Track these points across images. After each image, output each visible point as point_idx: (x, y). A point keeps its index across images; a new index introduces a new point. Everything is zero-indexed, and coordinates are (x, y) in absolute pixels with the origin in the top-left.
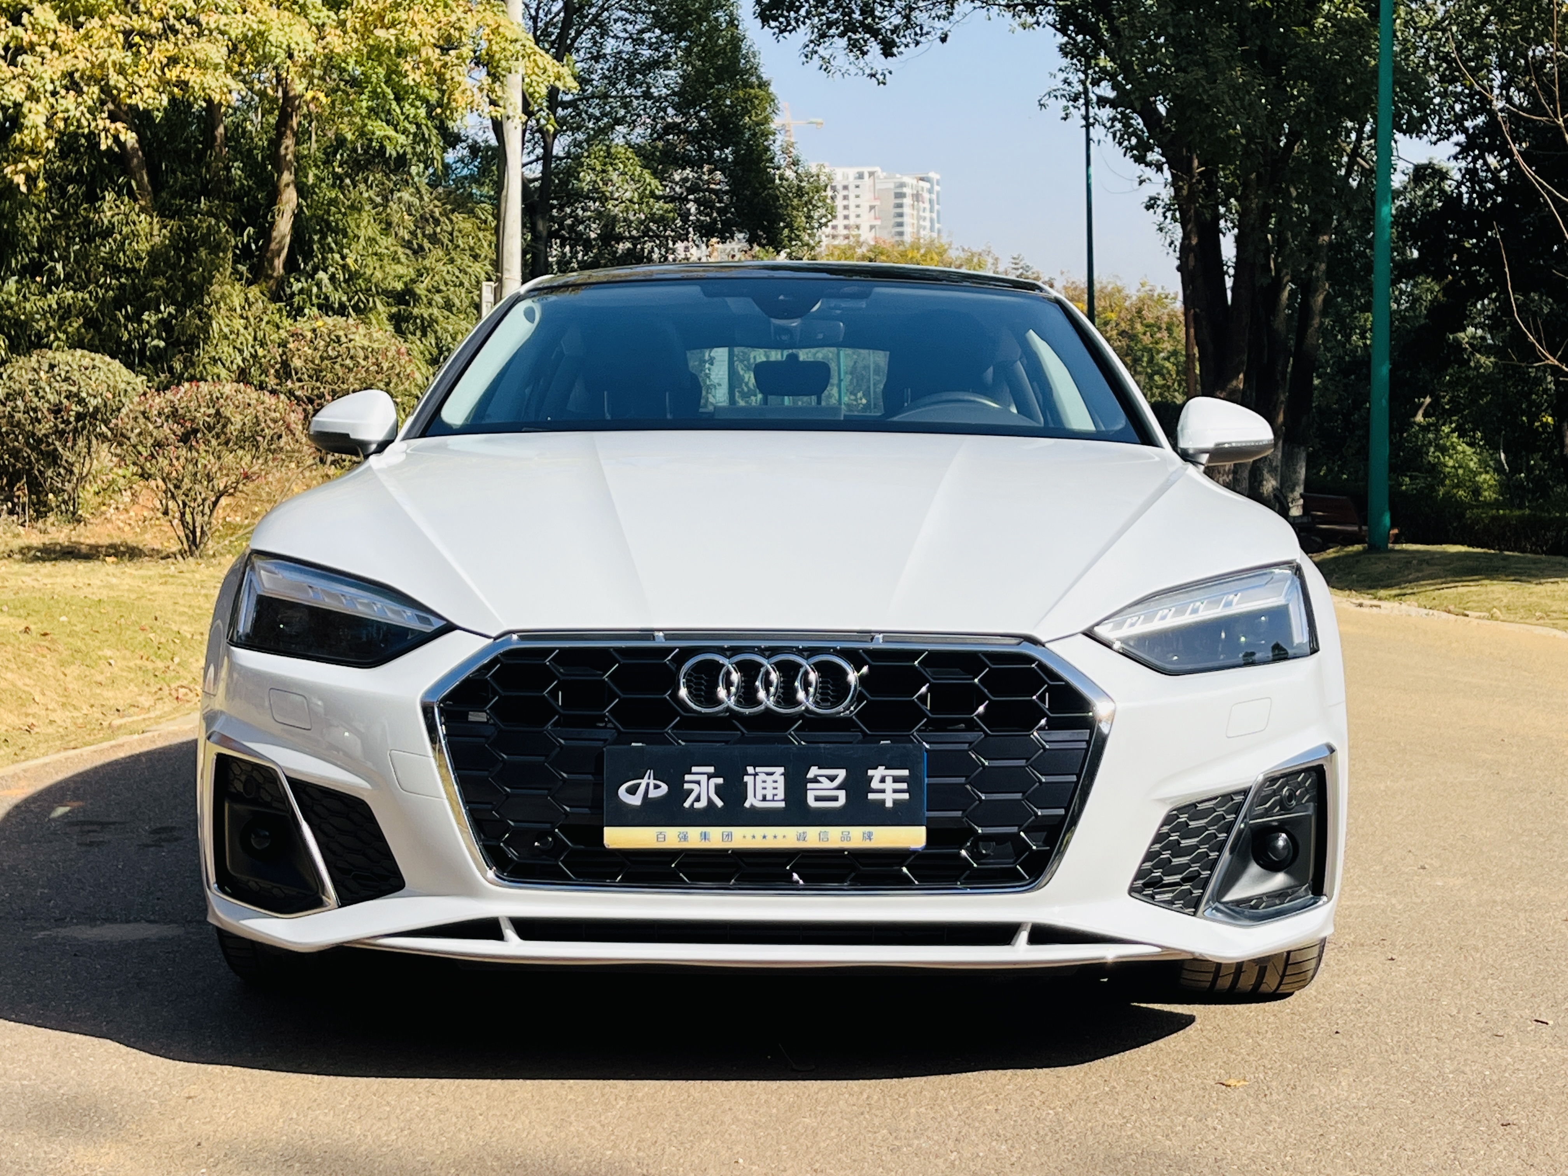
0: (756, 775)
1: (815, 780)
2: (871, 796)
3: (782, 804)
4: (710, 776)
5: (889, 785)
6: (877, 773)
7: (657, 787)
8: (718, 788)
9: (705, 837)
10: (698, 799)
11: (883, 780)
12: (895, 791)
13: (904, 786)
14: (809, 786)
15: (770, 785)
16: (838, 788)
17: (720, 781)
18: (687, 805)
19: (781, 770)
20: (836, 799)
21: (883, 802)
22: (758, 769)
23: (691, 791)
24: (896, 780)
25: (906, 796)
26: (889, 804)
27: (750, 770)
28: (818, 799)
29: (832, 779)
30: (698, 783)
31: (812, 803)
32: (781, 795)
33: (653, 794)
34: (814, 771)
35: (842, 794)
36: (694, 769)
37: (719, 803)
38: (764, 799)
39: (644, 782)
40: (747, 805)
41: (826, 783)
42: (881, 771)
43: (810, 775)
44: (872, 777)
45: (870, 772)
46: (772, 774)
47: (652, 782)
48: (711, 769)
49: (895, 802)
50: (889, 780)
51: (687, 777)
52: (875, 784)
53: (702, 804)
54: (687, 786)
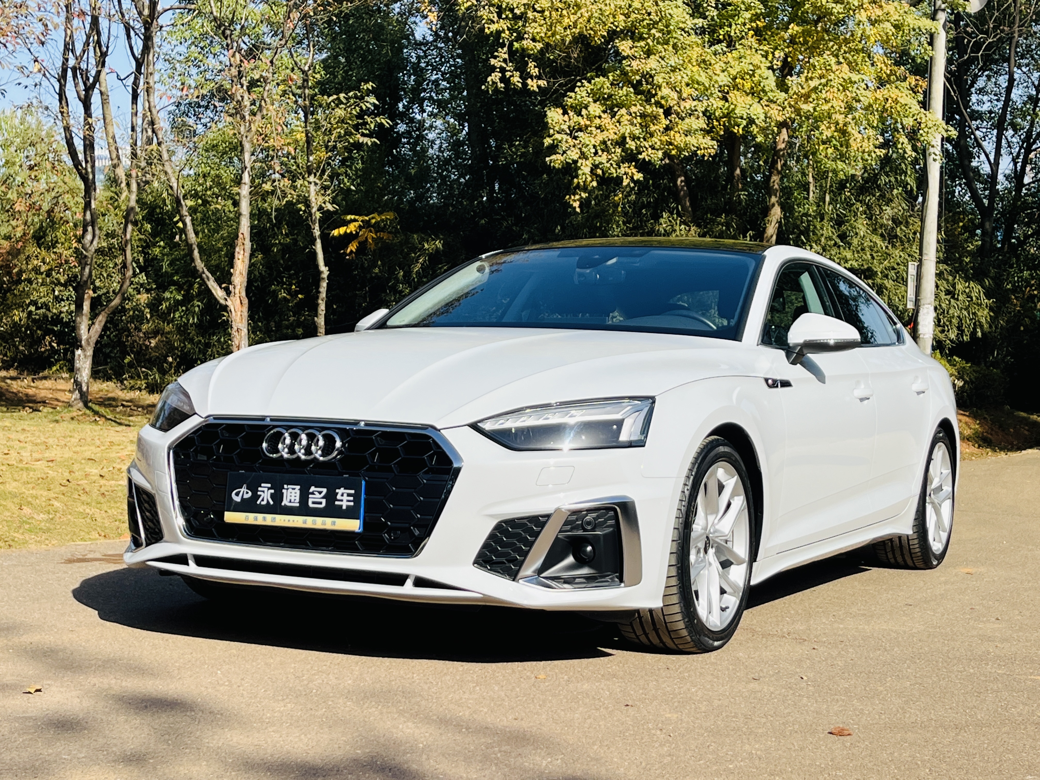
0: (287, 489)
1: (313, 493)
2: (337, 503)
3: (298, 505)
4: (269, 489)
5: (345, 498)
6: (340, 491)
7: (247, 493)
8: (272, 494)
9: (264, 519)
10: (263, 500)
11: (342, 495)
12: (348, 501)
13: (352, 498)
14: (310, 496)
15: (293, 494)
16: (323, 498)
17: (272, 491)
18: (258, 502)
19: (298, 487)
20: (321, 503)
21: (341, 506)
22: (289, 486)
23: (260, 496)
24: (349, 495)
25: (352, 504)
26: (344, 507)
27: (285, 486)
28: (314, 503)
29: (320, 493)
30: (263, 492)
31: (311, 505)
32: (298, 500)
33: (246, 496)
34: (312, 489)
35: (324, 501)
36: (263, 485)
37: (272, 503)
38: (290, 502)
39: (242, 490)
40: (283, 504)
41: (317, 495)
42: (342, 490)
43: (311, 491)
44: (337, 493)
45: (337, 491)
46: (294, 489)
47: (246, 490)
48: (269, 485)
49: (348, 506)
50: (345, 495)
51: (260, 489)
52: (339, 497)
53: (264, 503)
54: (259, 493)
